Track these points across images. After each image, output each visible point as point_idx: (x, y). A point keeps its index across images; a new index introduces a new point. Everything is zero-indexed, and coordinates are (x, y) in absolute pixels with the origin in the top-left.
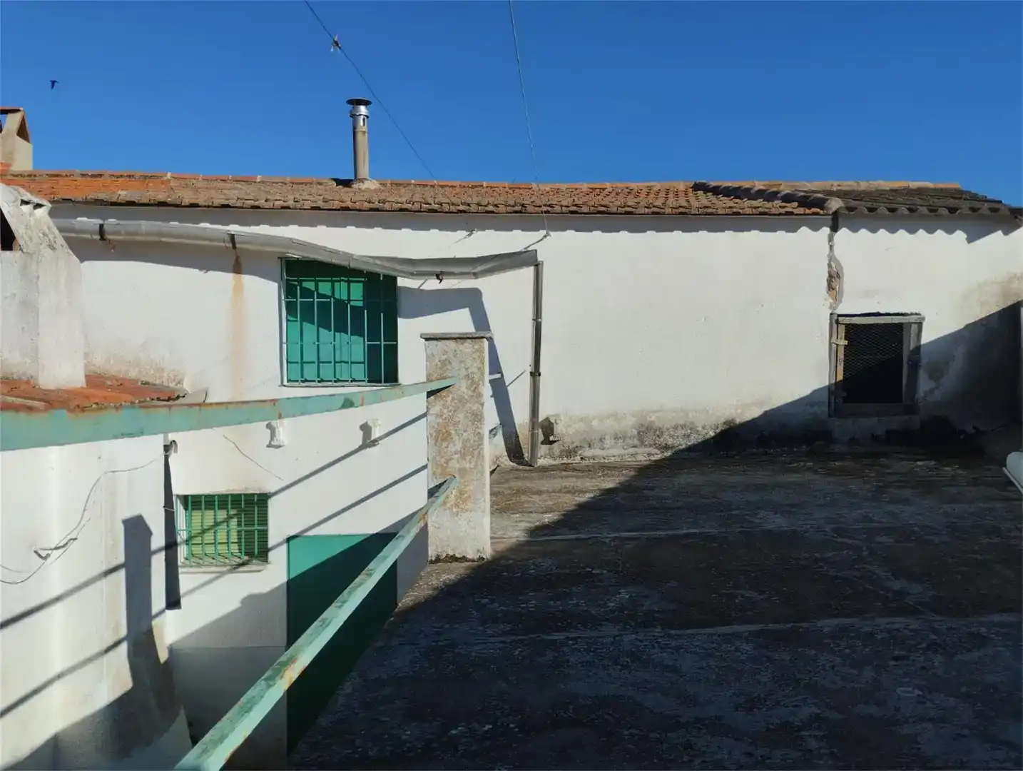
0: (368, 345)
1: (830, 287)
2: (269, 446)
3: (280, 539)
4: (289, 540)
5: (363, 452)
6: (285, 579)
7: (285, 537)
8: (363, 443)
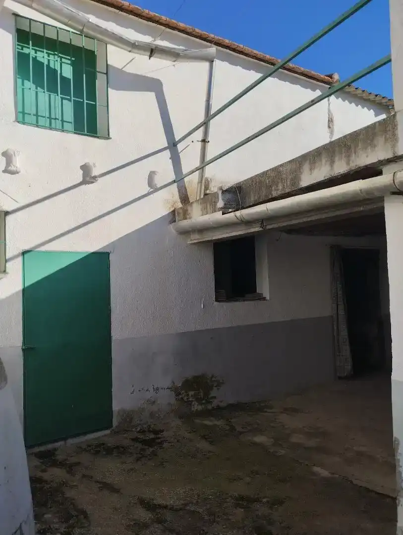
0: (87, 103)
1: (329, 127)
2: (5, 171)
3: (16, 252)
4: (24, 253)
5: (83, 187)
6: (20, 287)
7: (21, 251)
8: (83, 180)
